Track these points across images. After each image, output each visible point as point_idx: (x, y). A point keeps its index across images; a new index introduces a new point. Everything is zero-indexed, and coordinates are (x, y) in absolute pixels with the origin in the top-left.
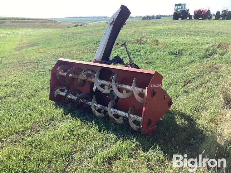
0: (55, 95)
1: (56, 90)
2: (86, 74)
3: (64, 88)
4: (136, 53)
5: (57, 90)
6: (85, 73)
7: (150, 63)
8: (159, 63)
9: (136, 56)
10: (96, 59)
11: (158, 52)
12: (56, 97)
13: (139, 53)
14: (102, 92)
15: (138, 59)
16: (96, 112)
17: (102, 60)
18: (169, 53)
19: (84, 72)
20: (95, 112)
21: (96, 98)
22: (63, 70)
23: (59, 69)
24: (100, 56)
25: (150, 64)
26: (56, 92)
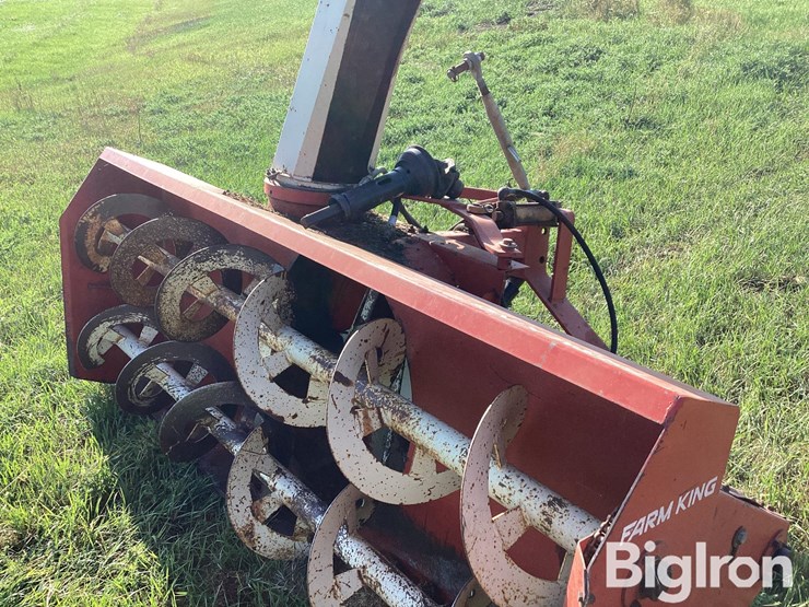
0: (94, 354)
1: (91, 329)
2: (210, 274)
3: (137, 318)
4: (583, 70)
5: (100, 330)
6: (208, 266)
7: (645, 123)
8: (692, 128)
9: (579, 83)
10: (279, 170)
11: (685, 64)
12: (101, 361)
13: (597, 67)
14: (289, 421)
15: (586, 98)
16: (262, 531)
17: (316, 178)
18: (745, 69)
19: (198, 261)
20: (250, 533)
21: (264, 435)
22: (116, 222)
23: (94, 214)
24: (303, 154)
25: (645, 132)
26: (93, 340)
